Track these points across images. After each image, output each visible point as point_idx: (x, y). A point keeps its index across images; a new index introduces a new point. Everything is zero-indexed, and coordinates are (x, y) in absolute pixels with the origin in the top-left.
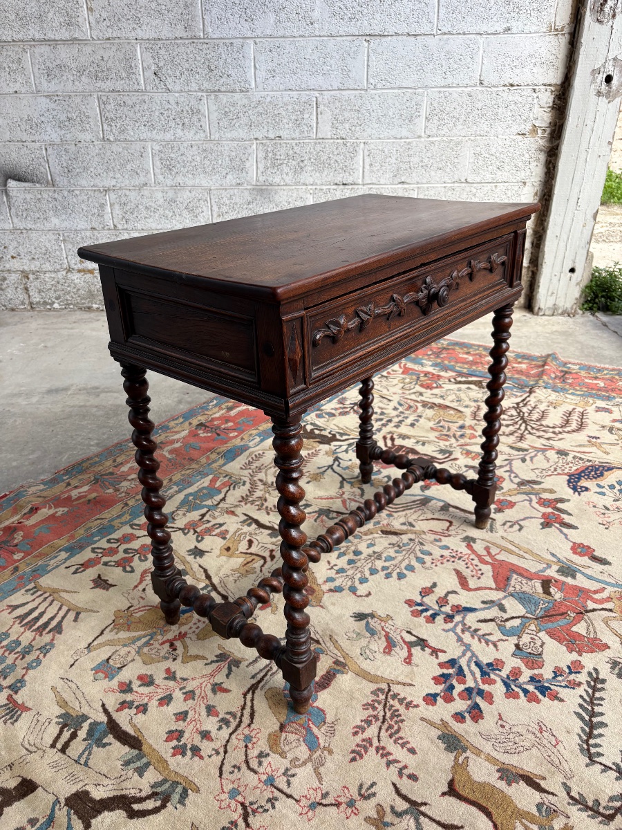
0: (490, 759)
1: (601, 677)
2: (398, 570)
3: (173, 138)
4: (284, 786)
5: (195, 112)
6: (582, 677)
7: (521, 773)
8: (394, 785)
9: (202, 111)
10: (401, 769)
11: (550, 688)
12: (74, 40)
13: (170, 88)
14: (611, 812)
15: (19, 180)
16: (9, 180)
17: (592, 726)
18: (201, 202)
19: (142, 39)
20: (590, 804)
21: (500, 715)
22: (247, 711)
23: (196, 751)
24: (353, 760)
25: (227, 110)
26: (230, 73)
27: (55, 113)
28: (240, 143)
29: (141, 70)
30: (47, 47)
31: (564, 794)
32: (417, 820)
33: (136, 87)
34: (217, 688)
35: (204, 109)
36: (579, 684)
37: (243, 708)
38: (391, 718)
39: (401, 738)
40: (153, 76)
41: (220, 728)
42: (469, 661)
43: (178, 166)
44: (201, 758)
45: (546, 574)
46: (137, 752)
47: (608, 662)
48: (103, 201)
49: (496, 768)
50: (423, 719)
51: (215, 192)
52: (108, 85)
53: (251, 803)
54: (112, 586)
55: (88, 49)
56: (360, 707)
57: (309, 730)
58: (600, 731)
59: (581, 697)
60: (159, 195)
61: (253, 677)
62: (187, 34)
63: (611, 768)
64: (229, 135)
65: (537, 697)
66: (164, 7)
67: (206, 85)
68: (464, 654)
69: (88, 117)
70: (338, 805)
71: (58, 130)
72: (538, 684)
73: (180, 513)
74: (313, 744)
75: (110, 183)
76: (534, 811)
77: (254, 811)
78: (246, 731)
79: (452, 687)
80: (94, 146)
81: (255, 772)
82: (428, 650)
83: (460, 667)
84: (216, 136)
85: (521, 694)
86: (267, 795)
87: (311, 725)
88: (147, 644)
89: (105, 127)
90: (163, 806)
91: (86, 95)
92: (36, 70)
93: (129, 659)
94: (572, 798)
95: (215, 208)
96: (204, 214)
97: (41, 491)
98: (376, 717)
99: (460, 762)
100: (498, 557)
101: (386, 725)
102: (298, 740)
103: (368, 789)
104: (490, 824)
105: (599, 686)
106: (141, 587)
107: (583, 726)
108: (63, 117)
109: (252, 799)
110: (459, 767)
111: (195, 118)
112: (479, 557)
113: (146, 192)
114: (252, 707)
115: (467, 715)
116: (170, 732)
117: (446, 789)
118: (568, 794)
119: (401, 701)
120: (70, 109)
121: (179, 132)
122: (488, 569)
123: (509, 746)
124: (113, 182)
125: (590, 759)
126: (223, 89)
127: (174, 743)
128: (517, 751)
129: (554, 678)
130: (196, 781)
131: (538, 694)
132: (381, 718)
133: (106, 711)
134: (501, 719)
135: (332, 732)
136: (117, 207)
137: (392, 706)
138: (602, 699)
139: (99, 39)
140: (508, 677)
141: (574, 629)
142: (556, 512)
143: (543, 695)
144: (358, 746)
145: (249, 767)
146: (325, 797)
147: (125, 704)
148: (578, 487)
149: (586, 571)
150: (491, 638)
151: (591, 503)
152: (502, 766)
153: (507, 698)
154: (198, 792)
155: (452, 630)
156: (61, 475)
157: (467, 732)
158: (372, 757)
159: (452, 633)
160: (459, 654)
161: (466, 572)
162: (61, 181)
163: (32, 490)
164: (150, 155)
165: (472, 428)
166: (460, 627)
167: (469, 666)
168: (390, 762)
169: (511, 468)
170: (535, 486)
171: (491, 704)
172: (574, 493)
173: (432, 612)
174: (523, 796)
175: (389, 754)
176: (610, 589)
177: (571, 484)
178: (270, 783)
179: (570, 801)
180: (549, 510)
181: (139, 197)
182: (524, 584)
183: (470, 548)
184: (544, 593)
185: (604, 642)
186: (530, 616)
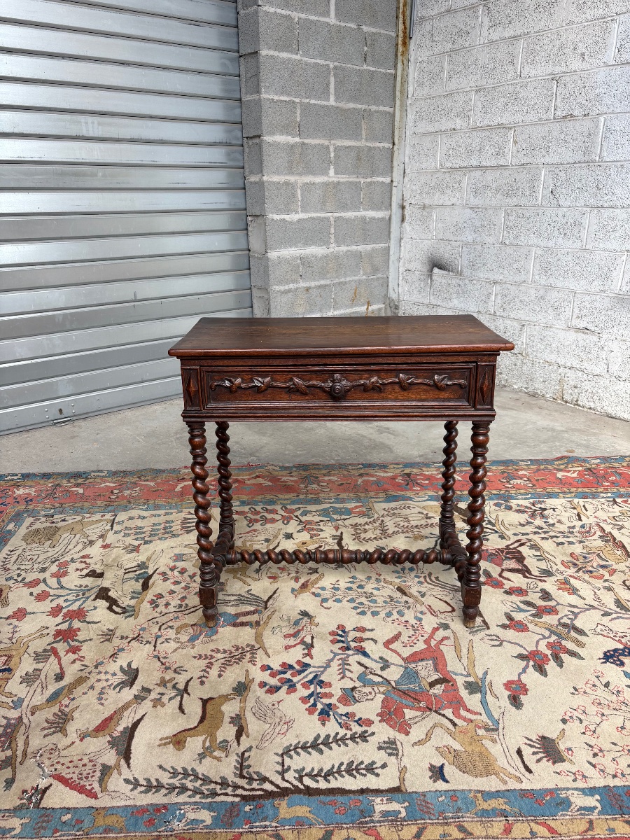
0: (243, 709)
1: (367, 738)
2: (366, 610)
3: (554, 245)
4: (159, 642)
5: (578, 224)
6: (357, 729)
7: (244, 725)
8: (192, 678)
9: (584, 224)
10: (204, 676)
11: (329, 715)
12: (499, 166)
13: (560, 203)
14: (246, 775)
15: (440, 268)
16: (435, 268)
17: (315, 745)
18: (566, 302)
19: (548, 164)
20: (246, 764)
21: (281, 701)
22: (194, 609)
23: (157, 606)
24: (195, 657)
25: (606, 223)
27: (473, 221)
28: (611, 254)
29: (541, 189)
30: (480, 172)
31: (242, 750)
32: (176, 695)
33: (534, 203)
35: (585, 222)
36: (348, 728)
37: (194, 607)
38: (235, 659)
39: (225, 668)
40: (550, 194)
41: (175, 607)
42: (315, 672)
43: (553, 269)
44: (154, 610)
45: (454, 676)
46: (141, 591)
47: (389, 738)
48: (491, 291)
49: (239, 713)
50: (247, 671)
51: (579, 296)
52: (514, 201)
53: (142, 637)
55: (507, 173)
56: (232, 644)
57: (200, 634)
58: (313, 752)
59: (337, 734)
60: (533, 292)
62: (585, 158)
63: (283, 766)
64: (602, 246)
65: (315, 711)
66: (570, 137)
67: (592, 202)
68: (319, 667)
69: (495, 225)
70: (163, 664)
71: (473, 233)
72: (327, 709)
73: (314, 513)
74: (193, 639)
75: (499, 277)
76: (220, 739)
77: (138, 640)
78: (180, 615)
79: (285, 673)
80: (494, 247)
81: (160, 629)
82: (306, 651)
83: (306, 670)
84: (590, 246)
85: (309, 704)
86: (150, 640)
87: (204, 634)
89: (505, 232)
90: (120, 614)
91: (497, 208)
92: (469, 189)
93: (191, 559)
94: (243, 754)
95: (576, 310)
96: (565, 314)
97: (274, 470)
98: (231, 653)
99: (229, 697)
100: (442, 647)
101: (230, 659)
102: (191, 634)
103: (181, 670)
104: (196, 725)
105: (358, 740)
106: (240, 536)
107: (310, 742)
108: (478, 224)
109: (144, 636)
110: (226, 698)
111: (576, 230)
112: (431, 637)
113: (523, 288)
114: (196, 610)
115: (268, 687)
116: (160, 594)
117: (205, 698)
118: (245, 751)
119: (253, 657)
120: (484, 218)
121: (560, 241)
122: (421, 646)
123: (260, 713)
124: (501, 278)
125: (282, 754)
126: (606, 205)
127: (155, 598)
128: (259, 718)
129: (342, 715)
130: (140, 615)
131: (318, 712)
132: (232, 655)
133: (156, 570)
134: (279, 702)
135: (206, 642)
136: (499, 297)
137: (245, 655)
138: (346, 745)
139: (516, 165)
140: (318, 694)
141: (406, 711)
142: (550, 657)
143: (320, 714)
144: (206, 655)
145: (161, 626)
146: (164, 658)
147: (164, 574)
148: (615, 659)
149: (489, 698)
150: (347, 673)
151: (600, 673)
152: (242, 716)
153: (300, 699)
154: (135, 619)
155: (336, 654)
156: (295, 467)
157: (255, 692)
158: (203, 663)
159: (332, 655)
160: (317, 665)
161: (404, 638)
162: (467, 272)
163: (271, 467)
164: (533, 258)
165: (612, 572)
166: (343, 656)
167: (310, 673)
168: (204, 671)
169: (581, 612)
170: (573, 634)
171: (287, 694)
172: (599, 659)
173: (343, 639)
174: (227, 732)
175: (210, 668)
176: (484, 718)
177: (612, 653)
178: (157, 637)
179: (240, 754)
180: (549, 652)
181: (517, 292)
182: (427, 670)
183: (435, 630)
184: (429, 683)
185: (411, 730)
186: (393, 684)
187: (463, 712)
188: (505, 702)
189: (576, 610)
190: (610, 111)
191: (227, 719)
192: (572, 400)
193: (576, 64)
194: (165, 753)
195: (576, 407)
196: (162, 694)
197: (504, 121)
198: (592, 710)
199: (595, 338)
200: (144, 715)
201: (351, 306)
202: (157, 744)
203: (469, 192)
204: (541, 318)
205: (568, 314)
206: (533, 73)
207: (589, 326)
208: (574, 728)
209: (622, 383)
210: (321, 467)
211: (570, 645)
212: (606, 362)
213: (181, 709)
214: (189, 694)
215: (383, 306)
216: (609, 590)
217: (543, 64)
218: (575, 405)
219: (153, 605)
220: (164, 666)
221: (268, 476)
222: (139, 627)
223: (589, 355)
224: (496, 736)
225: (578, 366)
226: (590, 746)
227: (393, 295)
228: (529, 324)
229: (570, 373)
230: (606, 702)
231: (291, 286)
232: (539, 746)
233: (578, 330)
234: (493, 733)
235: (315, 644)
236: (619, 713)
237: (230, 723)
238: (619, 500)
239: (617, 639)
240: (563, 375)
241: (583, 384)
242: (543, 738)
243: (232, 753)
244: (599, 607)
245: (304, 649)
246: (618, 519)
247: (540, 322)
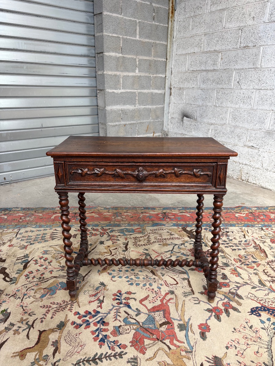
0: (60, 338)
1: (123, 356)
2: (133, 282)
3: (239, 107)
4: (25, 297)
5: (249, 97)
6: (118, 350)
7: (59, 346)
8: (37, 319)
9: (252, 97)
10: (44, 318)
11: (104, 342)
12: (214, 70)
13: (242, 87)
15: (187, 117)
16: (185, 117)
17: (94, 360)
18: (244, 134)
19: (237, 69)
21: (81, 333)
23: (28, 278)
24: (41, 307)
25: (262, 97)
26: (267, 82)
27: (202, 95)
28: (265, 112)
29: (233, 81)
30: (206, 72)
32: (27, 328)
33: (230, 87)
34: (51, 272)
35: (253, 97)
36: (113, 350)
37: (47, 279)
38: (62, 308)
39: (56, 313)
40: (237, 83)
41: (37, 279)
42: (101, 316)
43: (238, 118)
44: (26, 280)
45: (173, 321)
46: (22, 269)
47: (134, 356)
48: (209, 128)
49: (57, 340)
50: (67, 315)
51: (250, 131)
52: (221, 86)
53: (17, 295)
54: (75, 238)
55: (218, 73)
56: (62, 300)
57: (47, 293)
58: (92, 363)
59: (107, 353)
60: (229, 129)
61: (59, 275)
62: (253, 66)
64: (260, 108)
65: (98, 339)
66: (247, 56)
67: (256, 87)
69: (212, 97)
70: (24, 310)
71: (202, 101)
72: (104, 338)
73: (116, 231)
74: (43, 296)
75: (213, 122)
77: (14, 297)
78: (39, 283)
79: (86, 316)
80: (211, 108)
81: (27, 291)
82: (99, 304)
83: (97, 315)
84: (255, 108)
85: (95, 335)
86: (20, 297)
87: (49, 294)
88: (59, 253)
89: (217, 101)
90: (8, 282)
91: (213, 89)
92: (200, 80)
93: (51, 254)
94: (55, 363)
95: (248, 138)
96: (243, 139)
97: (101, 209)
98: (61, 304)
99: (54, 330)
100: (169, 304)
101: (59, 308)
102: (42, 293)
103: (33, 314)
104: (34, 345)
105: (117, 357)
107: (92, 357)
110: (53, 330)
111: (249, 100)
112: (164, 298)
113: (224, 127)
114: (48, 281)
115: (76, 324)
116: (31, 271)
117: (41, 330)
118: (56, 362)
119: (71, 307)
120: (207, 94)
121: (242, 105)
122: (158, 303)
123: (69, 340)
124: (214, 122)
125: (76, 364)
126: (263, 88)
127: (28, 274)
128: (68, 342)
129: (111, 342)
130: (19, 283)
131: (99, 340)
132: (61, 306)
133: (32, 259)
134: (79, 334)
135: (49, 298)
136: (213, 131)
137: (67, 306)
138: (111, 360)
139: (222, 70)
140: (101, 329)
141: (145, 340)
142: (223, 311)
143: (100, 341)
144: (47, 306)
145: (28, 289)
146: (26, 307)
147: (36, 261)
148: (256, 312)
149: (190, 333)
150: (118, 317)
151: (248, 320)
152: (59, 342)
153: (91, 332)
154: (16, 284)
155: (114, 306)
156: (111, 208)
157: (68, 327)
158: (44, 310)
159: (112, 307)
160: (103, 313)
161: (150, 298)
162: (199, 119)
163: (100, 208)
164: (229, 113)
165: (258, 265)
166: (118, 308)
167: (99, 317)
168: (45, 314)
169: (241, 286)
170: (236, 298)
171: (85, 329)
172: (248, 312)
173: (119, 298)
174: (49, 350)
175: (48, 313)
176: (186, 345)
177: (255, 309)
178: (25, 295)
179: (53, 363)
180: (223, 308)
181: (221, 128)
182: (159, 317)
183: (167, 294)
184: (160, 324)
185: (146, 352)
186: (141, 324)
187: (175, 342)
188: (198, 336)
189: (239, 285)
190: (266, 44)
191: (50, 343)
192: (246, 179)
193: (250, 22)
194: (14, 362)
195: (247, 183)
196: (20, 327)
197: (217, 49)
198: (242, 341)
199: (257, 151)
200: (8, 339)
201: (146, 133)
202: (11, 356)
203: (200, 82)
204: (232, 141)
205: (245, 139)
206: (231, 26)
207: (254, 145)
208: (232, 352)
209: (269, 172)
210: (124, 208)
211: (234, 304)
212: (261, 162)
213: (28, 336)
214: (33, 328)
215: (161, 134)
216: (256, 275)
217: (235, 22)
218: (247, 182)
219: (27, 277)
220: (24, 312)
221: (97, 213)
222: (16, 289)
223: (254, 159)
224: (191, 356)
225: (249, 164)
226: (240, 363)
227: (165, 129)
228: (226, 144)
229: (245, 167)
230: (250, 337)
231: (117, 123)
232: (212, 362)
233: (249, 147)
234: (189, 354)
235: (104, 301)
236: (256, 344)
237: (52, 345)
238: (264, 228)
239: (258, 301)
240: (242, 167)
241: (251, 172)
242: (215, 357)
243: (49, 362)
244: (250, 284)
245: (98, 303)
246: (263, 238)
247: (232, 143)
